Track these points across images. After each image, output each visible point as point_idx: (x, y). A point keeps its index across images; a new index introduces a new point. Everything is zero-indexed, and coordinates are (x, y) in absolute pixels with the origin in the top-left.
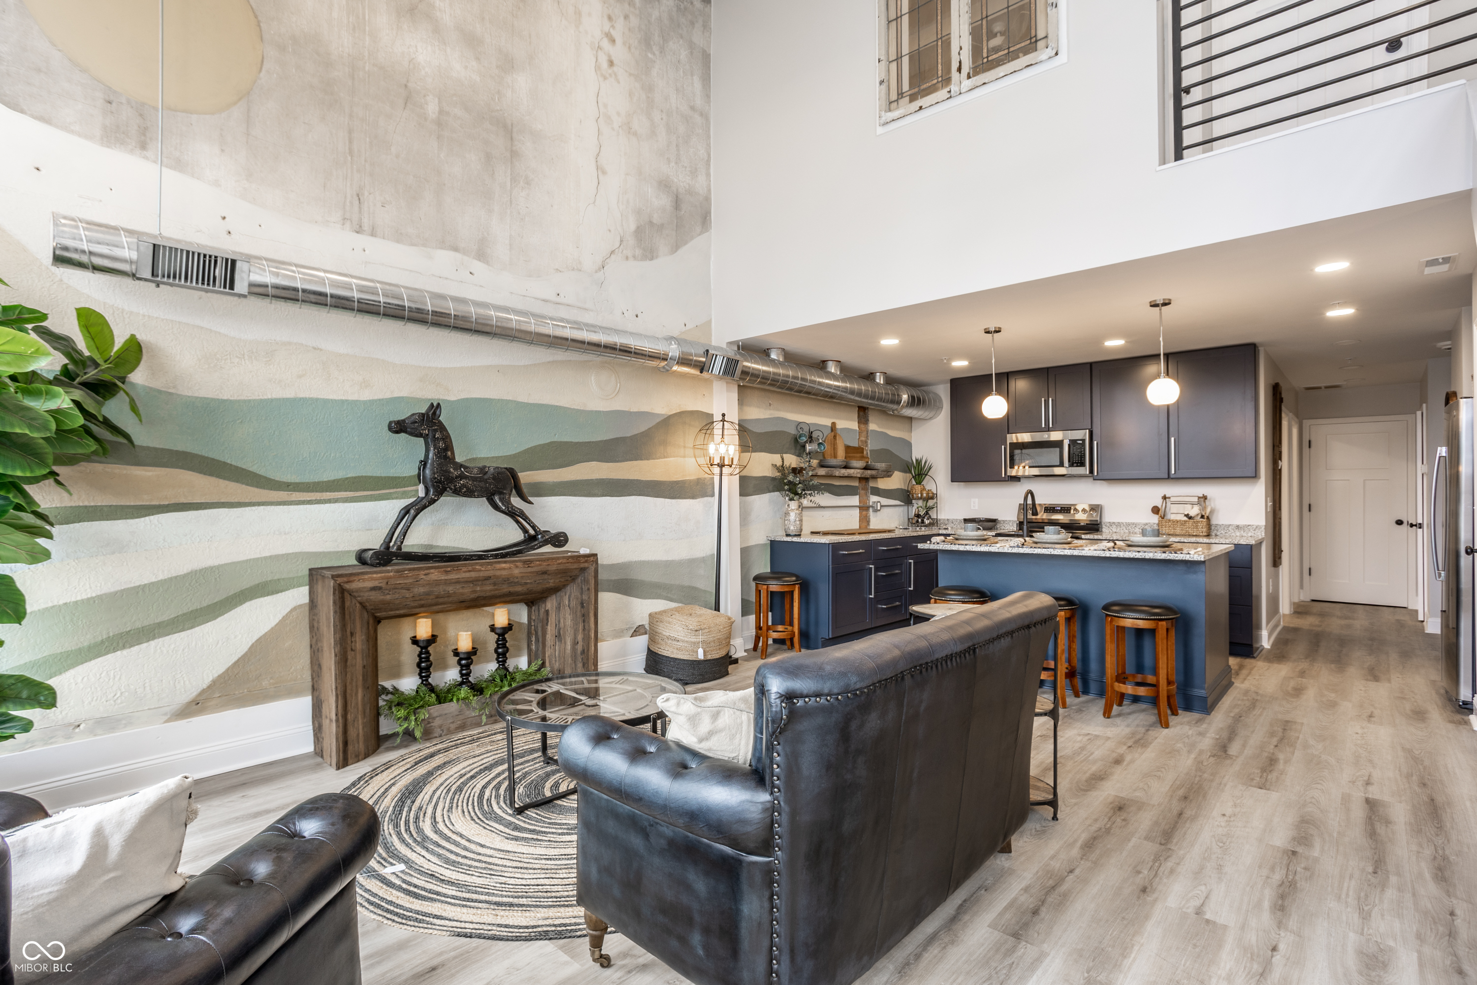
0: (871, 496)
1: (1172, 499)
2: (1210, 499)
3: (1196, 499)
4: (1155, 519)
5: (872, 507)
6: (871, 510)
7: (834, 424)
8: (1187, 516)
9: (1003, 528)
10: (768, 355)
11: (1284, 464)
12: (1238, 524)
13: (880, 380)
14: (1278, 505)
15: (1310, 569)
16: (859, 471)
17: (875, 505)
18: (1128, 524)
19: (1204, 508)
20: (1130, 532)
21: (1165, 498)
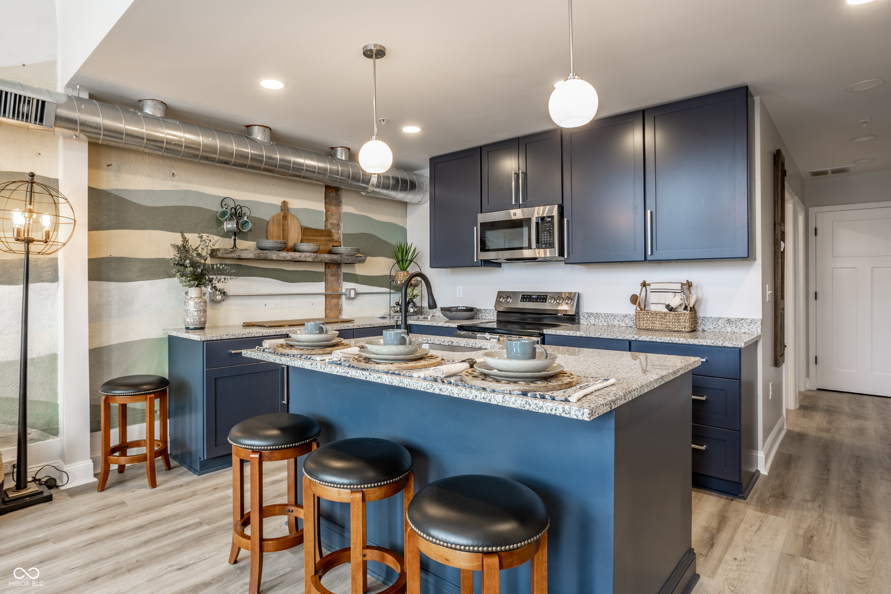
0: (344, 283)
1: (653, 286)
2: (697, 287)
3: (679, 287)
4: (632, 310)
5: (345, 294)
6: (344, 297)
7: (285, 203)
8: (668, 306)
9: (484, 317)
10: (141, 109)
11: (788, 246)
12: (729, 317)
13: (342, 156)
14: (779, 294)
15: (816, 357)
16: (308, 254)
17: (348, 293)
18: (607, 316)
19: (688, 298)
20: (608, 325)
21: (644, 285)
